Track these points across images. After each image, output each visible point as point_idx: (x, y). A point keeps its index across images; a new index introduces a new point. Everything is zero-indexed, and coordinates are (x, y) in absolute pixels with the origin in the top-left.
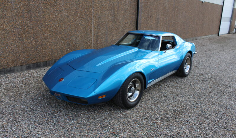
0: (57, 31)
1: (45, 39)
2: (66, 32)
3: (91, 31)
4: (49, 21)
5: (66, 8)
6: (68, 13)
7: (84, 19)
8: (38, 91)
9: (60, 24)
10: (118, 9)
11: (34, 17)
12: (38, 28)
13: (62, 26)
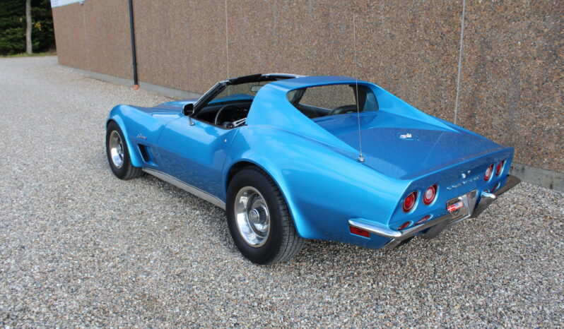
5: (388, 16)
6: (394, 27)
13: (379, 58)
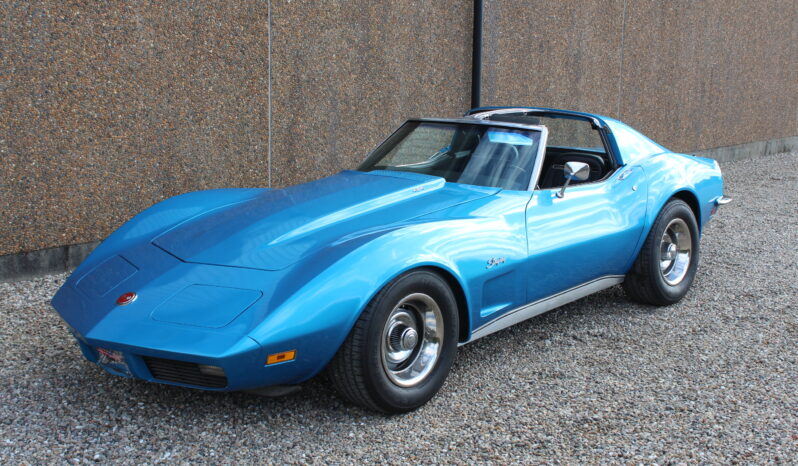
0: (113, 117)
1: (61, 150)
2: (154, 119)
3: (263, 114)
4: (78, 75)
5: (149, 15)
6: (162, 37)
7: (229, 62)
8: (28, 359)
9: (125, 87)
10: (384, 18)
11: (12, 57)
12: (29, 100)
13: (134, 94)
